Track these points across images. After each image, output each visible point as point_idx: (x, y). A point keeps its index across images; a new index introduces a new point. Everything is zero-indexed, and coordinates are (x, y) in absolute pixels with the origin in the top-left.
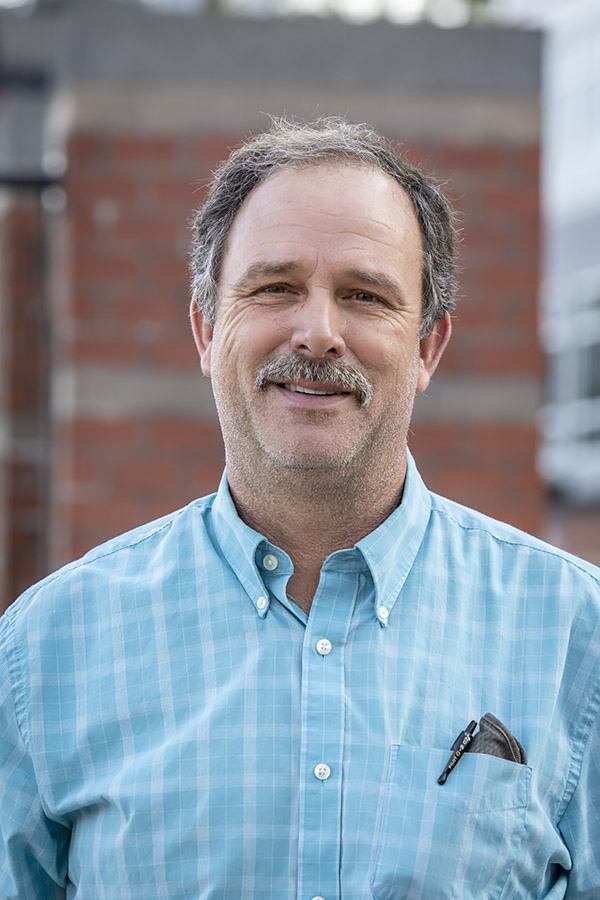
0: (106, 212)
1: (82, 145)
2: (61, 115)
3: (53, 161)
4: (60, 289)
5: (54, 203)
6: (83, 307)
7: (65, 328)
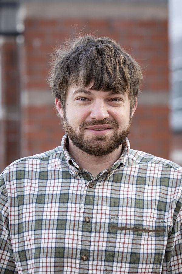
0: (37, 43)
1: (29, 22)
2: (22, 13)
3: (20, 27)
4: (23, 66)
5: (20, 40)
6: (30, 72)
7: (24, 78)
